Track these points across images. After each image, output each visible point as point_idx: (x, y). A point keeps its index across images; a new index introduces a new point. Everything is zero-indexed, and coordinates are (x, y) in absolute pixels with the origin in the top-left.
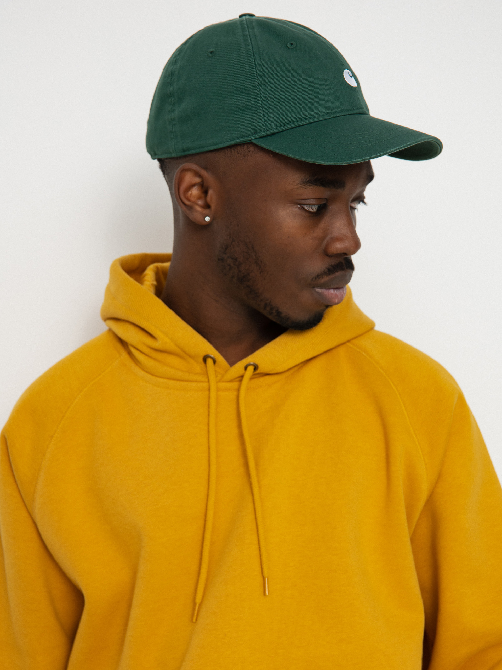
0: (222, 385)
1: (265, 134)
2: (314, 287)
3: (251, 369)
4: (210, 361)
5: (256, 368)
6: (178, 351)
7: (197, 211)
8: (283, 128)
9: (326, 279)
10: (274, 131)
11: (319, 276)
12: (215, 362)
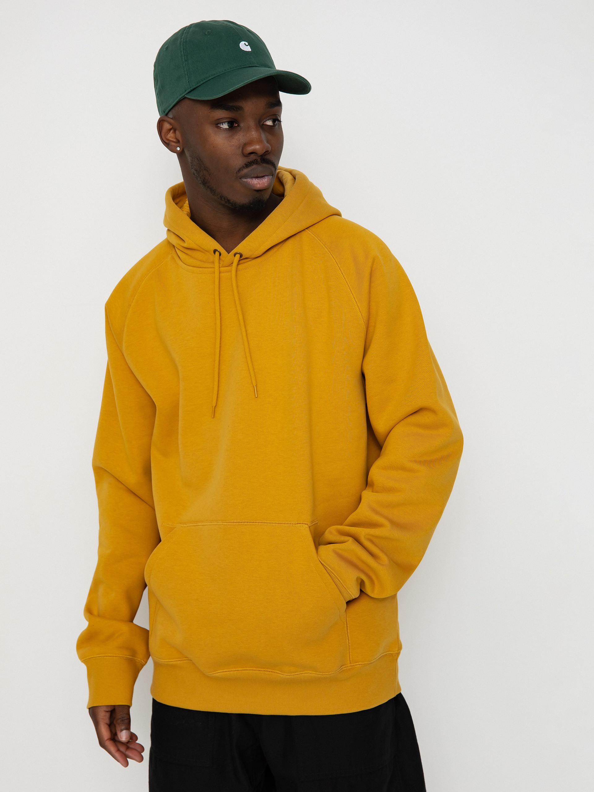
0: (222, 269)
1: (190, 90)
2: (241, 178)
3: (238, 256)
4: (217, 253)
5: (241, 256)
6: (199, 248)
7: (171, 145)
8: (199, 84)
9: (245, 171)
10: (195, 87)
11: (240, 170)
12: (220, 254)
